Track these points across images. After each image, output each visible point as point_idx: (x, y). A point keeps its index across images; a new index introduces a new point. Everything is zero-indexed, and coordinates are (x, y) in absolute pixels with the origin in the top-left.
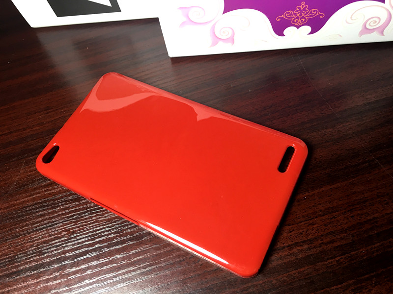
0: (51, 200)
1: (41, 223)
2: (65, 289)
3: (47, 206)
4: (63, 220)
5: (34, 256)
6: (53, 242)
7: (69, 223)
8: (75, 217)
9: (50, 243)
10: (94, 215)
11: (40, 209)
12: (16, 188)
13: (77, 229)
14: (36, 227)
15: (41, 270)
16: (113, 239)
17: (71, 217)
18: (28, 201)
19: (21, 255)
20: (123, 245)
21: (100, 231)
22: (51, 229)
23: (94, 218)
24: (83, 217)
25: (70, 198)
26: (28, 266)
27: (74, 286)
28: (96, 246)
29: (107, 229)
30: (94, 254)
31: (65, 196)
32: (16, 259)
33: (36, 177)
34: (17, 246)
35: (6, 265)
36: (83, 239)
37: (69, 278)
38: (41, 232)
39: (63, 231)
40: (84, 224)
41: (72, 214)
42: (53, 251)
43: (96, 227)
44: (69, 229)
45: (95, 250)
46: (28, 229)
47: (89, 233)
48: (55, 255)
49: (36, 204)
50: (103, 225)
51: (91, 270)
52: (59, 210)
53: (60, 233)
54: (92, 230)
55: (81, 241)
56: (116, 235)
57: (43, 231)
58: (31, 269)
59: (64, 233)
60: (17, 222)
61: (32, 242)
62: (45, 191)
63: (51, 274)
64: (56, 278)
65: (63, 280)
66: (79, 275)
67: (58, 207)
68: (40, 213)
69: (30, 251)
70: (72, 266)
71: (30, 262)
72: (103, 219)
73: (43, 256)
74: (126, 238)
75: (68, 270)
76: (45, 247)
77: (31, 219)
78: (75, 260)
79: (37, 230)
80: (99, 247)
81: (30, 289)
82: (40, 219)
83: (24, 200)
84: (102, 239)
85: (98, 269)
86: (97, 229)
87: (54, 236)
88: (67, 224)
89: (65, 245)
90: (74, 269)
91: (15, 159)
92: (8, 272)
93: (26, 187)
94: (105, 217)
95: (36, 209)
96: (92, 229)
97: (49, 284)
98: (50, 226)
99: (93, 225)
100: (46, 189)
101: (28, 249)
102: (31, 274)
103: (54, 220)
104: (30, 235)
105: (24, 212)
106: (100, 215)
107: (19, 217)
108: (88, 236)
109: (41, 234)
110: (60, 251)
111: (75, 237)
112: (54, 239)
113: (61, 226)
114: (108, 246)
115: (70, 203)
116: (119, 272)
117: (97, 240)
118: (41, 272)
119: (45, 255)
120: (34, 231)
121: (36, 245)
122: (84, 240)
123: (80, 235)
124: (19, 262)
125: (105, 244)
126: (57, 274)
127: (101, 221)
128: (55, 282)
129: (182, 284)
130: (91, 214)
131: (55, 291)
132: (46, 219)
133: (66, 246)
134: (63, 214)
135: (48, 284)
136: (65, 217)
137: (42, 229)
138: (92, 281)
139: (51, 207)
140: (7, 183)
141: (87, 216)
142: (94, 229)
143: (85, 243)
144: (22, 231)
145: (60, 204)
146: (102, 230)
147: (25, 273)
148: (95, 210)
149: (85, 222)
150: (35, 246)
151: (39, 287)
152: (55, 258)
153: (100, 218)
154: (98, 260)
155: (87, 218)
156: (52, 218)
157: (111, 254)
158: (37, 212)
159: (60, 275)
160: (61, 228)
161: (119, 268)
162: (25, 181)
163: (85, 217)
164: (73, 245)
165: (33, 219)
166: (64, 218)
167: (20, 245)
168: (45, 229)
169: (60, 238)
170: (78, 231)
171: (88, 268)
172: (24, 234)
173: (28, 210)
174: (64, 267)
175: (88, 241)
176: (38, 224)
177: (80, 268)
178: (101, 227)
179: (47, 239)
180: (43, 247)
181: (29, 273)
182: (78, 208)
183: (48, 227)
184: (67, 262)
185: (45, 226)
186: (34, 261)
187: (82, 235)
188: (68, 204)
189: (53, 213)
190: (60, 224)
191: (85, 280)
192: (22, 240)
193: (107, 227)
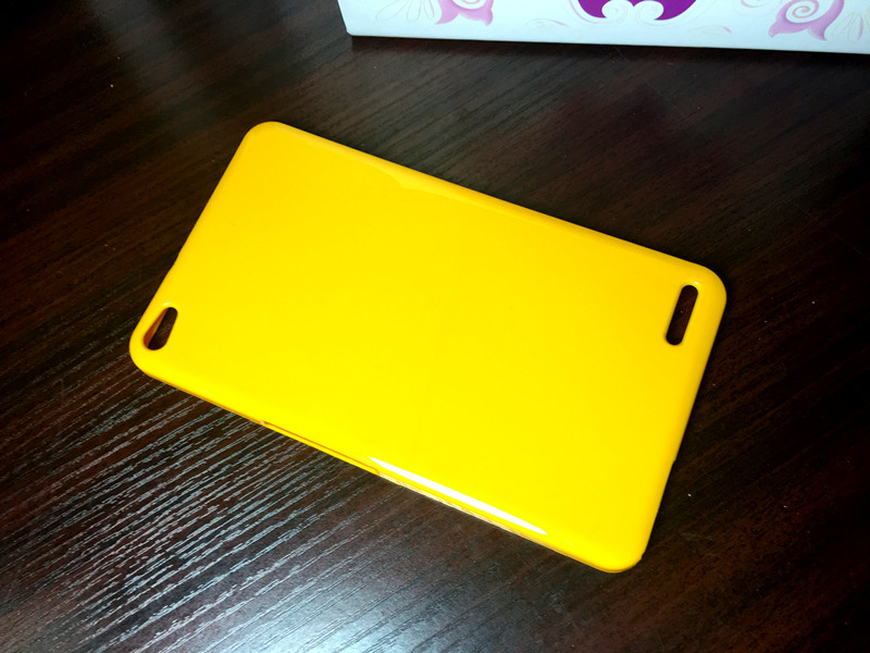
0: (157, 449)
1: (154, 503)
2: (256, 618)
3: (154, 461)
4: (201, 482)
5: (165, 573)
6: (195, 533)
7: (217, 485)
8: (224, 469)
9: (189, 537)
10: (264, 455)
11: (141, 473)
12: (67, 442)
13: (239, 492)
14: (145, 513)
15: (191, 596)
16: (321, 492)
17: (215, 471)
18: (104, 464)
19: (135, 579)
20: (349, 500)
21: (288, 485)
22: (179, 509)
23: (266, 461)
24: (241, 465)
25: (198, 433)
26: (159, 595)
27: (273, 608)
28: (292, 516)
29: (301, 477)
30: (293, 533)
31: (186, 431)
32: (127, 589)
33: (103, 409)
34: (118, 563)
35: (108, 608)
36: (256, 509)
37: (257, 594)
38: (161, 520)
39: (209, 505)
40: (249, 478)
41: (216, 465)
42: (202, 551)
43: (278, 478)
44: (221, 498)
45: (291, 525)
46: (128, 522)
47: (266, 493)
48: (209, 559)
49: (126, 465)
50: (292, 470)
51: (298, 566)
52: (185, 465)
53: (205, 510)
54: (271, 486)
55: (255, 514)
56: (326, 482)
57: (166, 516)
58: (167, 601)
59: (213, 509)
60: (98, 512)
61: (148, 545)
62: (137, 433)
63: (216, 598)
64: (229, 603)
65: (245, 602)
66: (276, 583)
67: (177, 458)
68: (142, 483)
69: (151, 564)
70: (253, 570)
71: (161, 587)
72: (286, 457)
73: (183, 568)
74: (347, 484)
75: (248, 579)
76: (181, 547)
77: (128, 500)
78: (258, 556)
79: (151, 519)
80: (299, 516)
81: (182, 641)
82: (148, 494)
83: (96, 462)
84: (298, 498)
85: (313, 560)
86: (281, 481)
87: (194, 520)
88: (212, 489)
89: (223, 532)
90: (261, 575)
91: (38, 379)
92: (118, 621)
93: (89, 434)
94: (289, 453)
95: (130, 474)
96: (269, 484)
97: (219, 617)
98: (176, 503)
99: (269, 475)
100: (136, 428)
101: (144, 562)
102: (171, 610)
103: (178, 488)
104: (138, 532)
105: (107, 488)
106: (278, 451)
107: (98, 501)
108: (268, 502)
109: (160, 524)
110: (216, 547)
111: (240, 510)
112: (195, 527)
113: (201, 496)
114: (316, 510)
115: (202, 444)
116: (357, 554)
117: (290, 503)
118: (192, 600)
119: (189, 563)
120: (144, 523)
121: (160, 548)
122: (260, 510)
123: (249, 504)
124: (135, 593)
125: (309, 507)
126: (228, 595)
127: (285, 463)
128: (230, 612)
129: (490, 541)
130: (256, 454)
131: (237, 628)
132: (162, 491)
133: (227, 534)
134: (196, 471)
135: (216, 620)
136: (203, 476)
137: (159, 513)
138: (306, 586)
139: (163, 462)
140: (42, 438)
141: (249, 460)
142: (275, 484)
143: (266, 517)
144: (118, 529)
145: (181, 451)
146: (293, 482)
147: (157, 611)
148: (261, 444)
149: (250, 474)
150: (160, 552)
151: (198, 631)
152: (213, 564)
153: (279, 457)
154: (305, 542)
155: (252, 466)
156: (175, 484)
157: (326, 524)
158: (136, 481)
159: (235, 593)
160: (202, 499)
161: (354, 547)
162: (80, 424)
163: (246, 465)
164: (242, 527)
165: (134, 498)
166: (200, 479)
167: (123, 559)
168: (167, 513)
169: (207, 520)
170: (240, 496)
171: (291, 563)
172: (123, 534)
173: (112, 484)
174: (238, 578)
175: (270, 510)
176: (149, 505)
177: (273, 569)
178: (288, 476)
179: (180, 529)
180: (176, 550)
181: (165, 611)
182: (222, 450)
183: (172, 505)
184: (240, 565)
185: (165, 505)
186: (167, 582)
187: (253, 501)
188: (197, 447)
189: (173, 473)
190: (198, 493)
191: (292, 588)
192: (124, 547)
193: (301, 472)
